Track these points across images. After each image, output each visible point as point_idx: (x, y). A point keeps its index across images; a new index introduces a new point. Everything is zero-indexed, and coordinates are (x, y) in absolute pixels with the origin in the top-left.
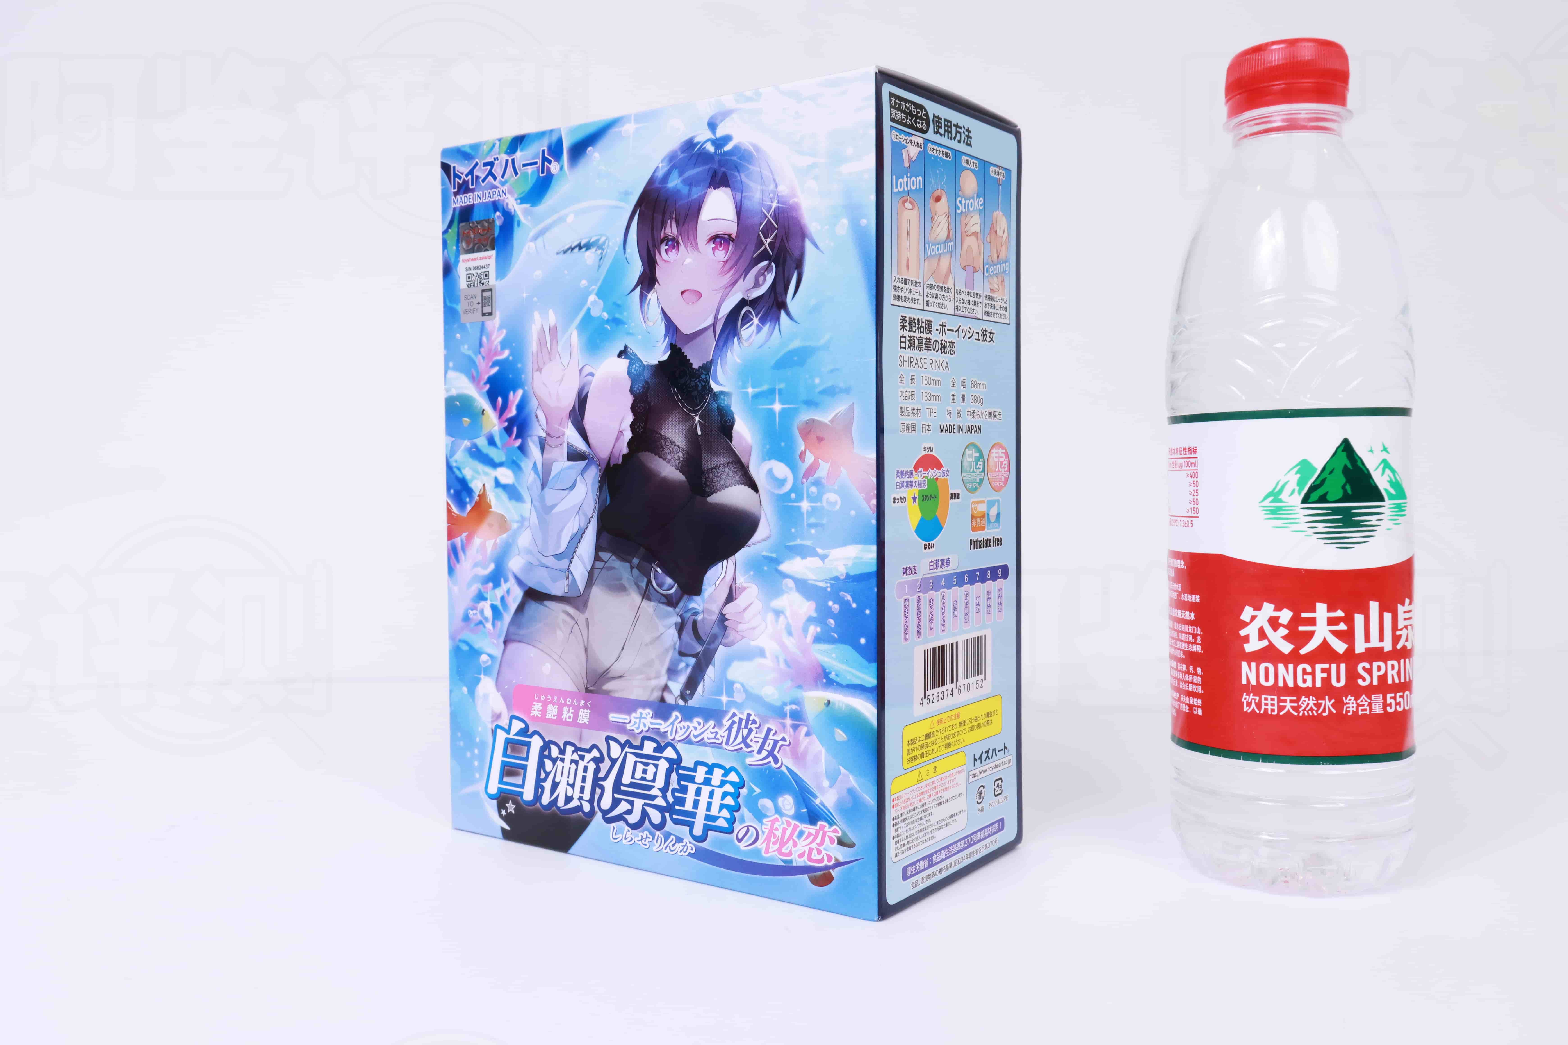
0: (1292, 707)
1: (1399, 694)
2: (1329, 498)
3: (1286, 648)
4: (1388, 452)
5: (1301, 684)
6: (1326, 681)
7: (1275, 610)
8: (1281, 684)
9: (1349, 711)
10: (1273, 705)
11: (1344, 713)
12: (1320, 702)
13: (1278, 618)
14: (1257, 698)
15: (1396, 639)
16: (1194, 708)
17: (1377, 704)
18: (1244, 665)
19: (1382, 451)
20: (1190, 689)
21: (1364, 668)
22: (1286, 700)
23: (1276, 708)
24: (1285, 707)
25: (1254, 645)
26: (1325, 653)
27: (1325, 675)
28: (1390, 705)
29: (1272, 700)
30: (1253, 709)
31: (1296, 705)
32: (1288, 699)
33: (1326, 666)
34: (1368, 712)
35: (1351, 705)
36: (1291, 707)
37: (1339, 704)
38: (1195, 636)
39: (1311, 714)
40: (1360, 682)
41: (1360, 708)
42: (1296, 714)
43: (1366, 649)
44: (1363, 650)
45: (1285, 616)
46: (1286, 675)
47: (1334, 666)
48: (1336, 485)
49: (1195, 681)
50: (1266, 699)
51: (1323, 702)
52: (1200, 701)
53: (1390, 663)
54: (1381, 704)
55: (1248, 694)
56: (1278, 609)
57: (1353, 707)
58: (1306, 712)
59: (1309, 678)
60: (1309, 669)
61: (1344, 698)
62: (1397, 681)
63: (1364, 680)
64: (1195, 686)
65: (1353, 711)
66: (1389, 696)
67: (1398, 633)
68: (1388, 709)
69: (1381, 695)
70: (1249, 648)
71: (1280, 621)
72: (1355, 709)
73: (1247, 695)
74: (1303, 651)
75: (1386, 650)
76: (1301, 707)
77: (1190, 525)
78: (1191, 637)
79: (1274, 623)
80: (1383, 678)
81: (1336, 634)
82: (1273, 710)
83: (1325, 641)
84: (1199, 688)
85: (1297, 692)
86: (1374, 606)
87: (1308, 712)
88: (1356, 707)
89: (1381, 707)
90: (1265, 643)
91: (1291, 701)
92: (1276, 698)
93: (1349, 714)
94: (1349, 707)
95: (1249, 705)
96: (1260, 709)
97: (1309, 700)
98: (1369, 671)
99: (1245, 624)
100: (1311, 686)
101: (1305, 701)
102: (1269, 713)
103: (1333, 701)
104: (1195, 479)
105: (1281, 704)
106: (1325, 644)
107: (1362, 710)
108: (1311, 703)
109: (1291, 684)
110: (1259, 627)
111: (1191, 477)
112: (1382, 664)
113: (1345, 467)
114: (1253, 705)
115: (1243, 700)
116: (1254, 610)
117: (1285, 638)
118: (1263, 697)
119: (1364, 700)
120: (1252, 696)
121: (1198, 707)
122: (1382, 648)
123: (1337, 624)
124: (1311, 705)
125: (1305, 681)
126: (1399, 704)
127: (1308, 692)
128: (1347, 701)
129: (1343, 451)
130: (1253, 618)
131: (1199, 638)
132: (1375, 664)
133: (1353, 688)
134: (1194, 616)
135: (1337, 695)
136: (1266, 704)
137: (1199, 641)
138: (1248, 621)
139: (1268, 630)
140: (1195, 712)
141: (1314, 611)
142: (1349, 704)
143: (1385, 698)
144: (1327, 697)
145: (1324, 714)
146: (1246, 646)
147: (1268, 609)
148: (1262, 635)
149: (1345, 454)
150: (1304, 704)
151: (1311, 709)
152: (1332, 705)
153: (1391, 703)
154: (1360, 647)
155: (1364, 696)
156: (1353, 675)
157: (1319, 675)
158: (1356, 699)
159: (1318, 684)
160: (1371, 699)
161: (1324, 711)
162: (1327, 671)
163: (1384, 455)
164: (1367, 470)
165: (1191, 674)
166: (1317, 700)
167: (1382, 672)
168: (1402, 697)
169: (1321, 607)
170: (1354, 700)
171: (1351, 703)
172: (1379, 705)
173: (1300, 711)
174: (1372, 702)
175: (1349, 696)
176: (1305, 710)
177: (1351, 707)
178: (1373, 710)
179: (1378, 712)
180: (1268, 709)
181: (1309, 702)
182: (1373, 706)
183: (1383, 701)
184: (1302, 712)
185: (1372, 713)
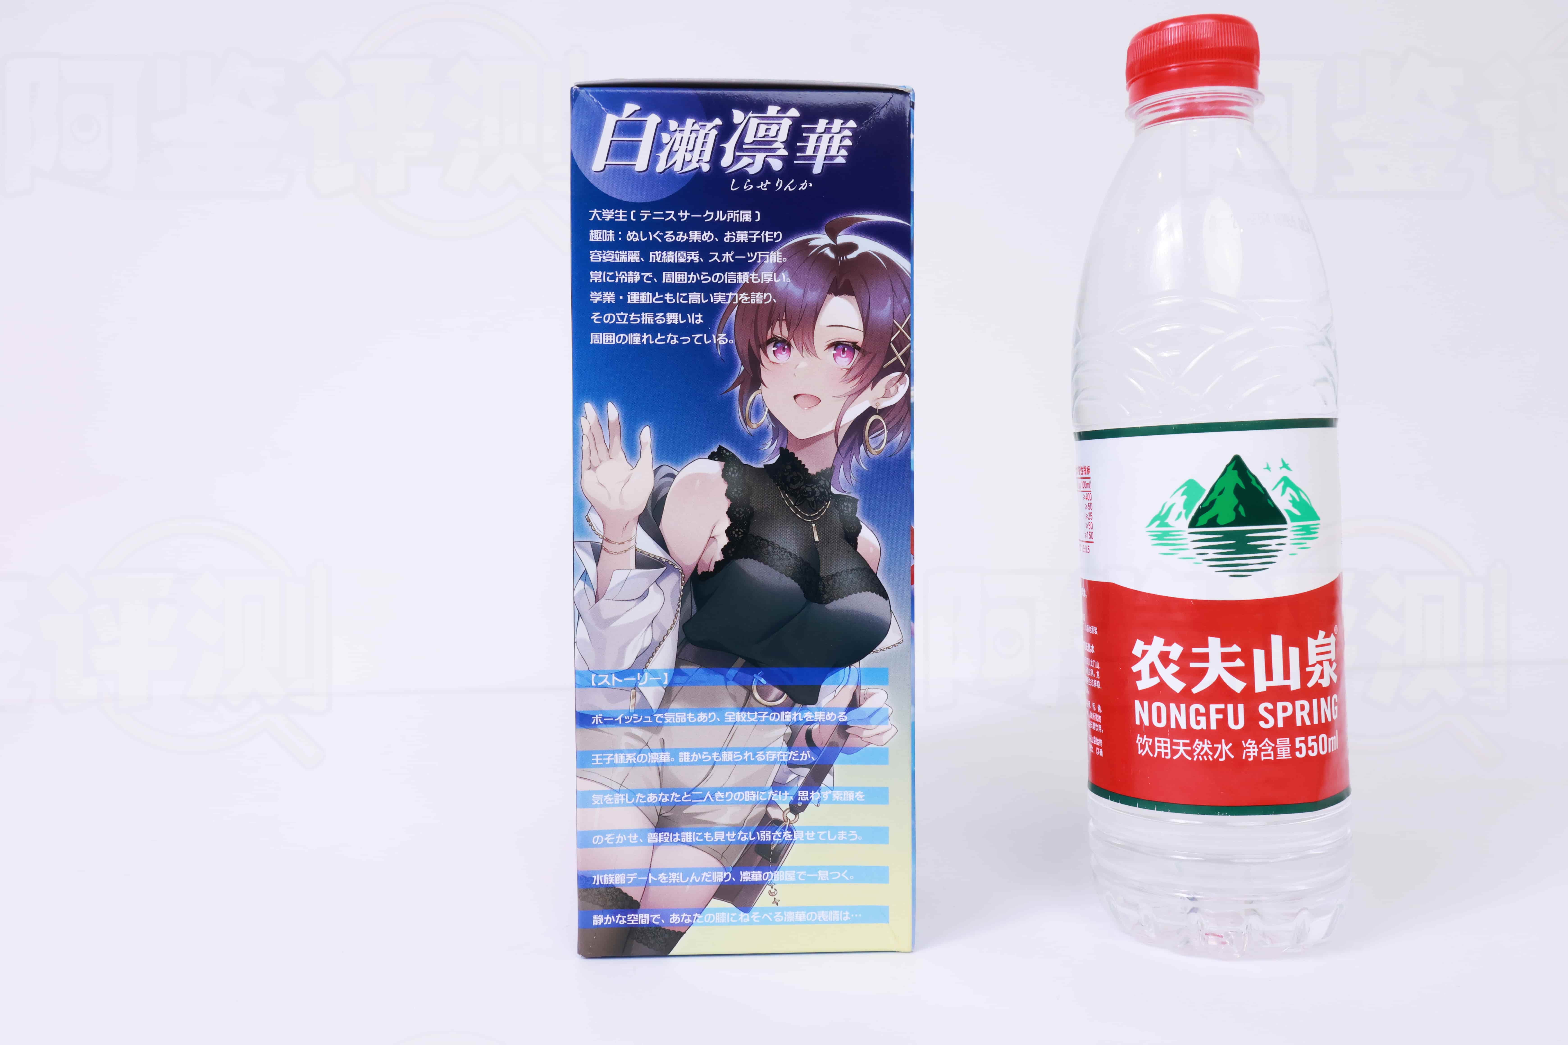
1: (1310, 738)
2: (1219, 521)
3: (1177, 686)
4: (1289, 469)
5: (1194, 726)
6: (1222, 723)
7: (1165, 644)
8: (1173, 726)
9: (1250, 757)
10: (1166, 748)
11: (1244, 758)
12: (1215, 745)
13: (1168, 653)
14: (1151, 740)
15: (1305, 676)
16: (1097, 748)
17: (1283, 748)
18: (1137, 703)
19: (1281, 468)
20: (1094, 728)
21: (1266, 709)
22: (1179, 743)
23: (1169, 751)
24: (1178, 751)
25: (1145, 683)
26: (1220, 691)
27: (1221, 716)
28: (1300, 750)
29: (1165, 742)
30: (1147, 752)
31: (1189, 748)
32: (1181, 742)
33: (1222, 706)
34: (1272, 758)
35: (1251, 750)
36: (1185, 750)
37: (1237, 748)
38: (1095, 670)
39: (1206, 759)
40: (1262, 724)
41: (1263, 753)
42: (1190, 759)
43: (1268, 688)
44: (1265, 690)
45: (1176, 651)
46: (1178, 716)
47: (1230, 707)
48: (1227, 507)
49: (1097, 719)
50: (1159, 742)
51: (1219, 746)
52: (1101, 741)
53: (1298, 703)
54: (1289, 748)
55: (1142, 736)
56: (1168, 643)
57: (1254, 752)
58: (1200, 757)
59: (1203, 719)
60: (1202, 710)
61: (1243, 742)
62: (1308, 723)
63: (1267, 722)
64: (1097, 725)
65: (1254, 756)
66: (1298, 740)
67: (1308, 669)
68: (1297, 754)
69: (1288, 739)
70: (1141, 685)
71: (1171, 657)
72: (1256, 754)
73: (1140, 737)
74: (1196, 690)
75: (1292, 689)
76: (1196, 751)
77: (1088, 550)
78: (1092, 672)
79: (1165, 658)
80: (1290, 720)
81: (1232, 671)
82: (1166, 754)
83: (1219, 679)
84: (1100, 726)
85: (1190, 734)
86: (1277, 641)
87: (1202, 756)
88: (1258, 752)
89: (1289, 752)
90: (1156, 681)
91: (1185, 745)
92: (1168, 740)
93: (1250, 760)
94: (1250, 752)
95: (1143, 747)
96: (1153, 753)
97: (1204, 744)
98: (1273, 713)
99: (1137, 660)
100: (1205, 728)
101: (1199, 745)
102: (1163, 757)
103: (1231, 745)
104: (1090, 501)
105: (1174, 747)
106: (1219, 681)
107: (1265, 755)
108: (1206, 747)
109: (1183, 726)
110: (1150, 662)
111: (1086, 499)
112: (1289, 705)
113: (1237, 486)
114: (1147, 748)
115: (1137, 741)
116: (1145, 644)
117: (1176, 675)
118: (1156, 739)
119: (1266, 744)
120: (1145, 739)
121: (1100, 747)
123: (1234, 660)
125: (1198, 723)
126: (1312, 748)
127: (1203, 735)
128: (1247, 745)
129: (1234, 469)
130: (1144, 653)
131: (1098, 673)
132: (1280, 705)
133: (1253, 729)
134: (1094, 649)
135: (1236, 740)
136: (1160, 747)
137: (1098, 677)
138: (1140, 656)
139: (1159, 666)
140: (1099, 754)
141: (1207, 646)
142: (1249, 748)
143: (1293, 742)
144: (1223, 741)
145: (1220, 760)
146: (1138, 682)
147: (1158, 643)
148: (1153, 672)
149: (1236, 472)
150: (1198, 748)
152: (1229, 749)
153: (1301, 748)
154: (1261, 685)
155: (1267, 740)
156: (1253, 717)
158: (1258, 743)
159: (1213, 726)
160: (1276, 744)
161: (1220, 756)
162: (1224, 712)
163: (1285, 472)
164: (1264, 489)
165: (1096, 713)
166: (1212, 744)
167: (1289, 713)
168: (1316, 740)
169: (1214, 642)
170: (1255, 744)
171: (1251, 748)
172: (1285, 749)
173: (1194, 756)
174: (1277, 746)
175: (1249, 740)
176: (1200, 755)
177: (1252, 752)
178: (1278, 756)
179: (1284, 758)
180: (1161, 752)
181: (1203, 746)
182: (1279, 751)
183: (1290, 745)
184: (1196, 757)
185: (1277, 758)
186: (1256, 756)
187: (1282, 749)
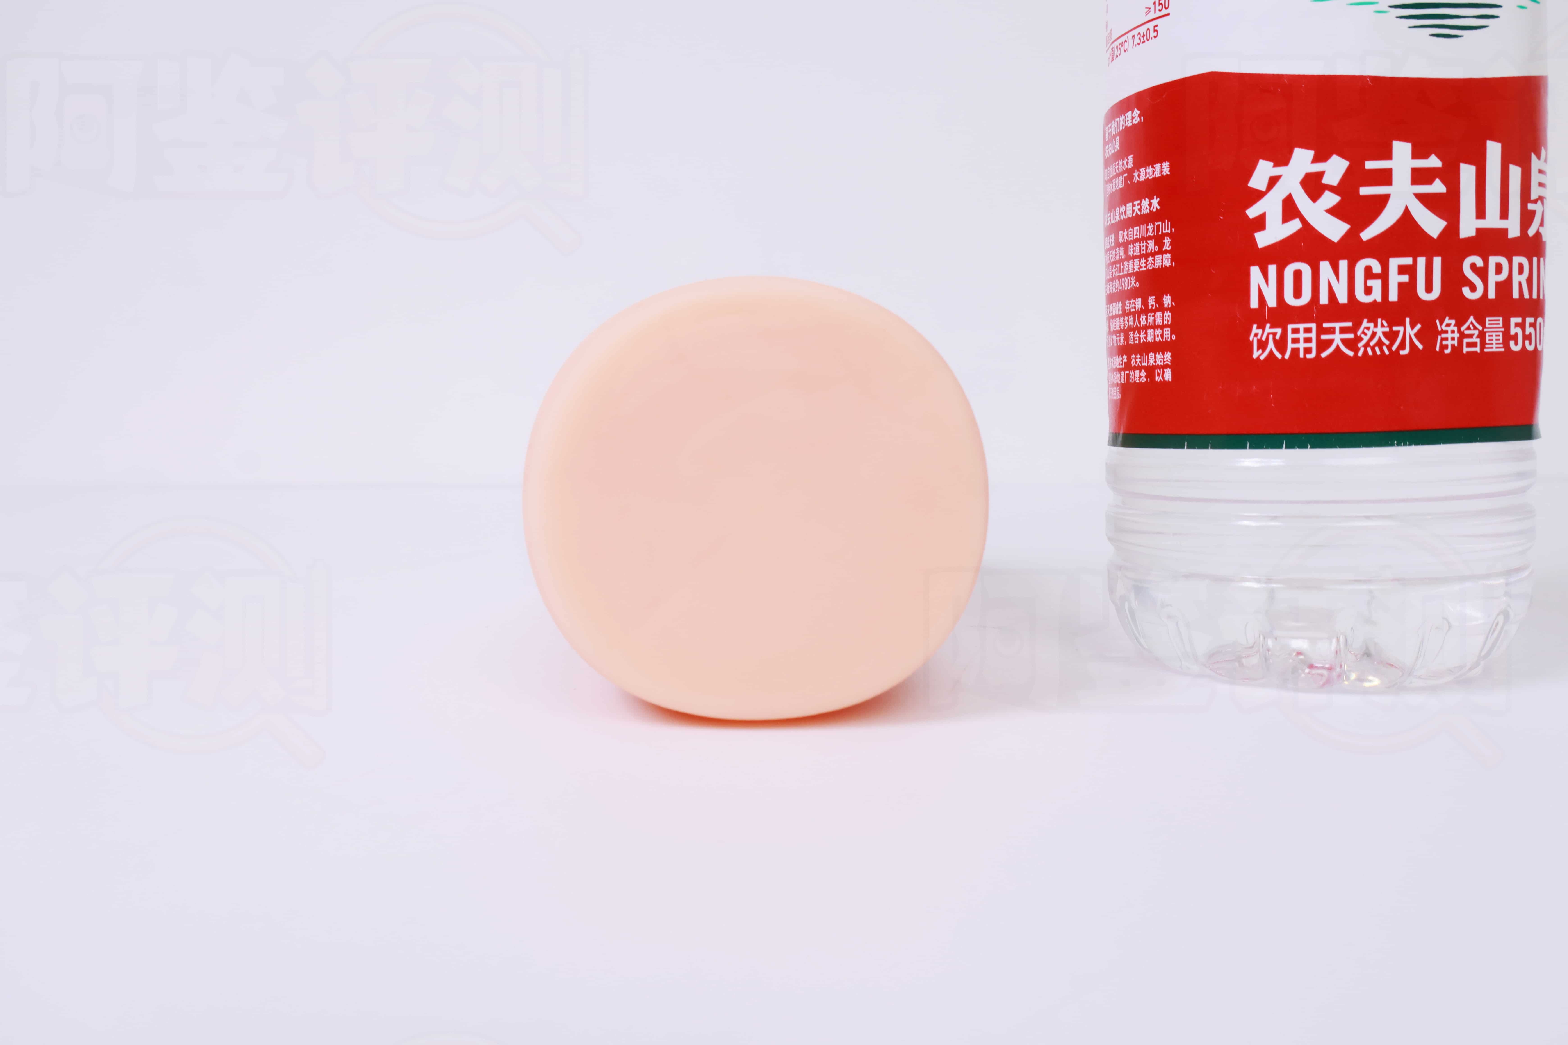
0: (1344, 341)
1: (1528, 320)
3: (1335, 230)
5: (1361, 296)
6: (1407, 289)
7: (1316, 160)
8: (1324, 300)
9: (1446, 347)
10: (1308, 340)
11: (1438, 349)
12: (1395, 329)
13: (1321, 174)
14: (1279, 331)
15: (1526, 218)
16: (1158, 370)
17: (1494, 334)
18: (1255, 270)
20: (1150, 339)
21: (1473, 267)
22: (1334, 329)
23: (1313, 345)
24: (1331, 342)
25: (1273, 233)
26: (1406, 236)
27: (1405, 278)
28: (1515, 338)
29: (1308, 330)
30: (1271, 352)
31: (1351, 336)
32: (1337, 325)
33: (1408, 261)
34: (1478, 349)
35: (1449, 335)
36: (1342, 340)
38: (1159, 240)
39: (1378, 352)
40: (1466, 291)
41: (1465, 341)
42: (1351, 353)
43: (1478, 230)
44: (1473, 233)
45: (1335, 169)
46: (1334, 281)
47: (1421, 261)
49: (1159, 322)
50: (1295, 331)
51: (1401, 329)
52: (1168, 356)
53: (1517, 260)
54: (1501, 334)
55: (1262, 327)
56: (1320, 157)
57: (1453, 339)
58: (1369, 350)
59: (1376, 284)
60: (1377, 268)
61: (1437, 321)
62: (1526, 295)
63: (1473, 288)
64: (1158, 332)
65: (1453, 346)
66: (1514, 320)
67: (1530, 207)
68: (1512, 344)
69: (1501, 319)
70: (1263, 239)
71: (1325, 180)
72: (1455, 343)
73: (1258, 328)
74: (1367, 235)
75: (1510, 235)
76: (1361, 339)
77: (1153, 34)
78: (1151, 245)
79: (1313, 184)
80: (1504, 287)
81: (1425, 199)
82: (1308, 351)
83: (1406, 214)
84: (1167, 331)
85: (1354, 311)
86: (1494, 150)
87: (1373, 349)
88: (1458, 338)
89: (1501, 341)
90: (1295, 225)
91: (1343, 330)
92: (1313, 326)
93: (1448, 351)
94: (1447, 339)
95: (1262, 345)
96: (1283, 351)
97: (1376, 326)
98: (1482, 273)
99: (1257, 196)
100: (1379, 299)
101: (1368, 328)
102: (1302, 355)
103: (1419, 326)
105: (1323, 337)
106: (1407, 218)
107: (1469, 345)
108: (1380, 331)
109: (1342, 298)
110: (1284, 195)
112: (1503, 261)
114: (1271, 345)
115: (1251, 337)
116: (1275, 166)
117: (1333, 211)
118: (1290, 327)
119: (1472, 327)
120: (1268, 329)
121: (1165, 367)
122: (1505, 231)
123: (1430, 182)
124: (1380, 334)
125: (1368, 291)
126: (1528, 338)
127: (1373, 312)
128: (1444, 328)
130: (1273, 181)
131: (1167, 241)
132: (1493, 260)
133: (1453, 302)
134: (1159, 203)
135: (1426, 316)
136: (1296, 341)
137: (1167, 245)
138: (1263, 189)
139: (1302, 199)
140: (1158, 379)
142: (1446, 332)
143: (1506, 325)
144: (1408, 320)
145: (1402, 353)
146: (1258, 235)
147: (1302, 159)
148: (1290, 210)
150: (1366, 334)
151: (1380, 343)
152: (1416, 335)
153: (1516, 334)
154: (1468, 227)
155: (1472, 319)
156: (1453, 280)
157: (1395, 279)
158: (1459, 325)
159: (1393, 296)
160: (1483, 324)
161: (1402, 346)
162: (1411, 270)
165: (1152, 311)
166: (1390, 326)
167: (1503, 276)
168: (1533, 325)
169: (1402, 150)
170: (1455, 326)
171: (1450, 332)
172: (1496, 336)
173: (1359, 349)
174: (1485, 330)
175: (1447, 318)
176: (1369, 345)
177: (1450, 339)
178: (1487, 346)
179: (1494, 350)
180: (1298, 349)
181: (1375, 330)
182: (1488, 338)
183: (1503, 330)
184: (1362, 350)
185: (1486, 350)
186: (1456, 345)
187: (1492, 336)
